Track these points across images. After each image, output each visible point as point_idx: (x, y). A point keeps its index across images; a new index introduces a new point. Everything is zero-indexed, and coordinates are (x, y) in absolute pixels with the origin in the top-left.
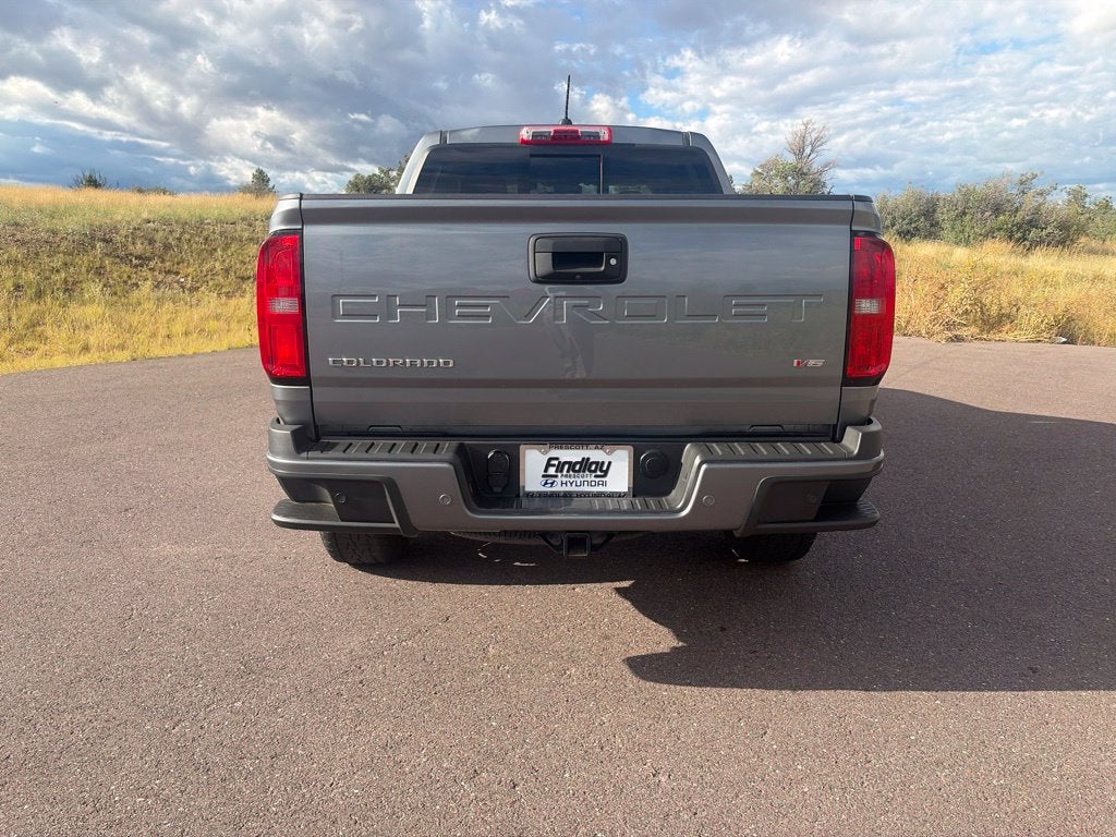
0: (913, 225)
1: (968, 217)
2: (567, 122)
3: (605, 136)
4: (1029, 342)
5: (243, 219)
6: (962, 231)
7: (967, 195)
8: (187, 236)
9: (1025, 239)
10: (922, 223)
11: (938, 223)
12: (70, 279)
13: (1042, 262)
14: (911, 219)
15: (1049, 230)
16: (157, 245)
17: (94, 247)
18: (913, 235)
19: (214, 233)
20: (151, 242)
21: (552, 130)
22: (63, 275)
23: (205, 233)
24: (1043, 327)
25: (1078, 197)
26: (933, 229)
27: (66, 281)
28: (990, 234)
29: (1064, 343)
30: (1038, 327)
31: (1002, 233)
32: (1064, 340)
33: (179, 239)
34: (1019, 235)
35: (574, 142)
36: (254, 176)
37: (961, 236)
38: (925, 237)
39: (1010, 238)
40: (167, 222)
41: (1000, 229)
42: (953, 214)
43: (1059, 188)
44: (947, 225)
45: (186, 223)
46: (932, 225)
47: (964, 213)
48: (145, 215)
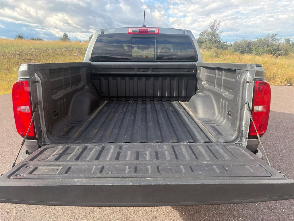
0: (244, 50)
1: (260, 47)
2: (144, 26)
3: (157, 31)
4: (279, 85)
5: (59, 48)
6: (258, 51)
7: (259, 41)
8: (42, 53)
9: (276, 54)
10: (247, 49)
11: (251, 49)
12: (9, 66)
13: (280, 60)
14: (244, 48)
15: (282, 51)
16: (34, 56)
17: (16, 57)
18: (244, 52)
19: (50, 52)
20: (32, 55)
21: (139, 29)
22: (6, 65)
23: (47, 52)
24: (283, 81)
25: (288, 41)
26: (250, 51)
27: (7, 67)
28: (266, 52)
29: (289, 86)
30: (282, 81)
31: (269, 52)
32: (289, 85)
33: (40, 54)
34: (274, 52)
35: (146, 33)
36: (64, 35)
37: (258, 53)
38: (248, 53)
39: (271, 53)
40: (37, 49)
41: (268, 51)
42: (255, 47)
43: (283, 38)
44: (254, 50)
45: (42, 49)
46: (249, 50)
47: (259, 46)
48: (31, 47)
